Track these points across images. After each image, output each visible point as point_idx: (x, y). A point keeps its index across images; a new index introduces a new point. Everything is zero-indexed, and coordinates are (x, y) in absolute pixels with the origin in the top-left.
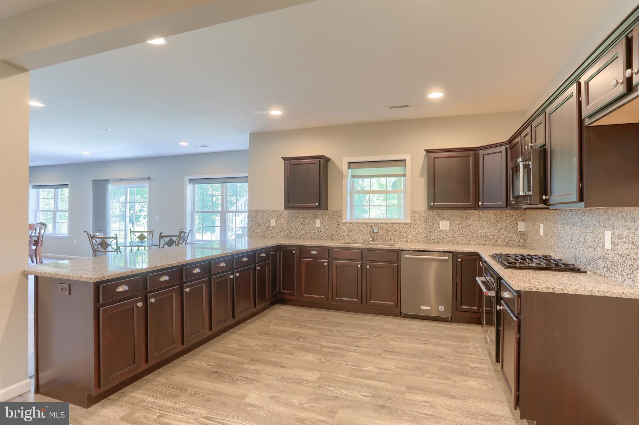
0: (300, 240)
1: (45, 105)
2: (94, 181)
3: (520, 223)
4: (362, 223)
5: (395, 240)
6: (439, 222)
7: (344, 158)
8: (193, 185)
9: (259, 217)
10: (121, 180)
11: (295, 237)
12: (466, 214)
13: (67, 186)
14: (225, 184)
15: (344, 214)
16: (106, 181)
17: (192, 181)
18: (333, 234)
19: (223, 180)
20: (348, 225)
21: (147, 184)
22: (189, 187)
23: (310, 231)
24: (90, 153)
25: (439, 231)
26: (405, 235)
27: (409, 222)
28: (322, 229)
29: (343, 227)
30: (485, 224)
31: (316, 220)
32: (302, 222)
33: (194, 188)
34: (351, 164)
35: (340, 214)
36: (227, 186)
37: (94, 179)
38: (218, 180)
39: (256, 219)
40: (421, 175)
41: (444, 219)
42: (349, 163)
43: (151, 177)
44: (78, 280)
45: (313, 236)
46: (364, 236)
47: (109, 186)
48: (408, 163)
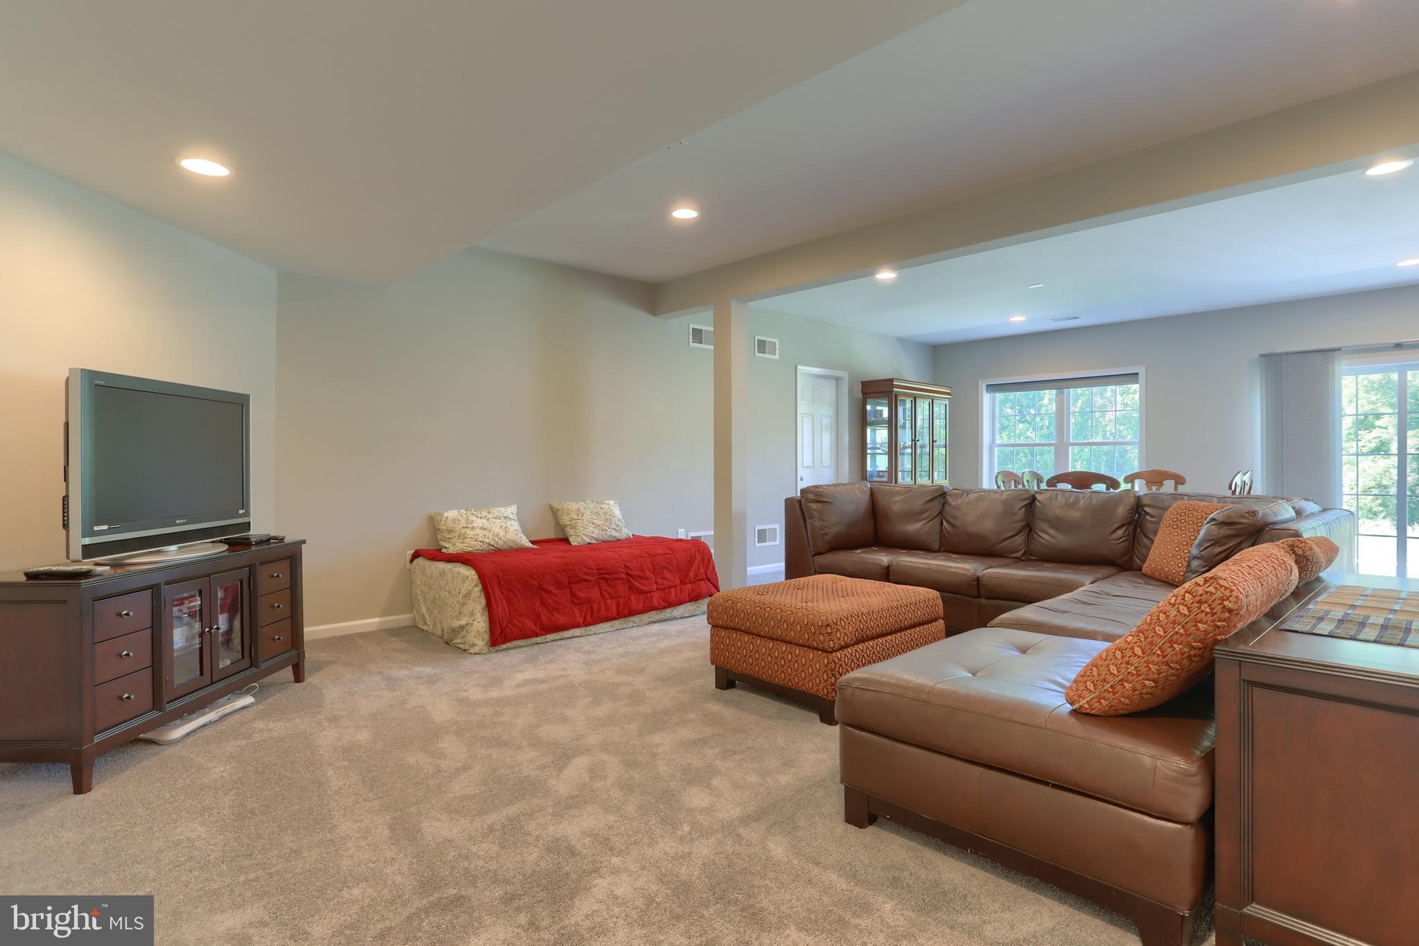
16: (1329, 353)
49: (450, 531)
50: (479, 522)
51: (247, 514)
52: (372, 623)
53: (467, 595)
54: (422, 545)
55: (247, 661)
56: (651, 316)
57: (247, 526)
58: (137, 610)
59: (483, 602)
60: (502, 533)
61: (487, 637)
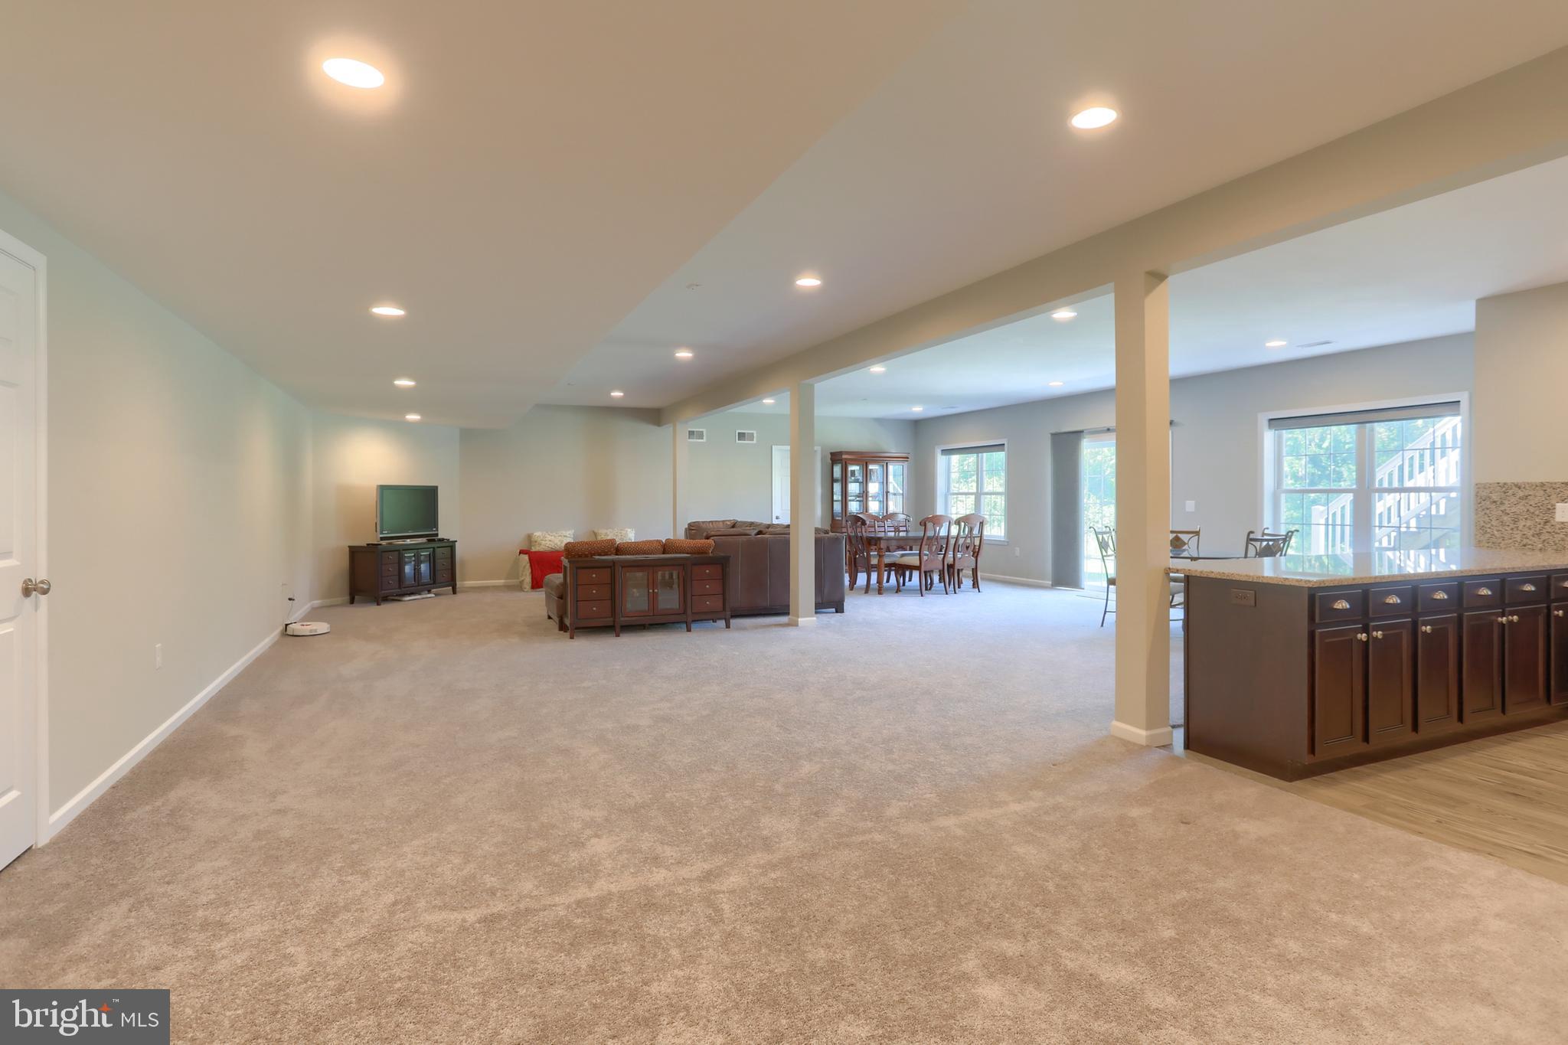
1: (1076, 314)
2: (1055, 436)
8: (1277, 432)
9: (1514, 500)
10: (1108, 430)
13: (1001, 447)
14: (1368, 425)
16: (1078, 434)
17: (1275, 423)
19: (1363, 417)
22: (1269, 437)
24: (1061, 384)
33: (1280, 437)
36: (1372, 430)
37: (1053, 431)
38: (1349, 417)
39: (1502, 504)
43: (1176, 420)
44: (1280, 583)
47: (1085, 444)
49: (536, 542)
50: (550, 538)
51: (437, 530)
52: (501, 582)
53: (524, 567)
54: (525, 548)
55: (432, 582)
56: (656, 427)
57: (437, 535)
58: (393, 557)
59: (530, 570)
60: (559, 543)
61: (530, 585)
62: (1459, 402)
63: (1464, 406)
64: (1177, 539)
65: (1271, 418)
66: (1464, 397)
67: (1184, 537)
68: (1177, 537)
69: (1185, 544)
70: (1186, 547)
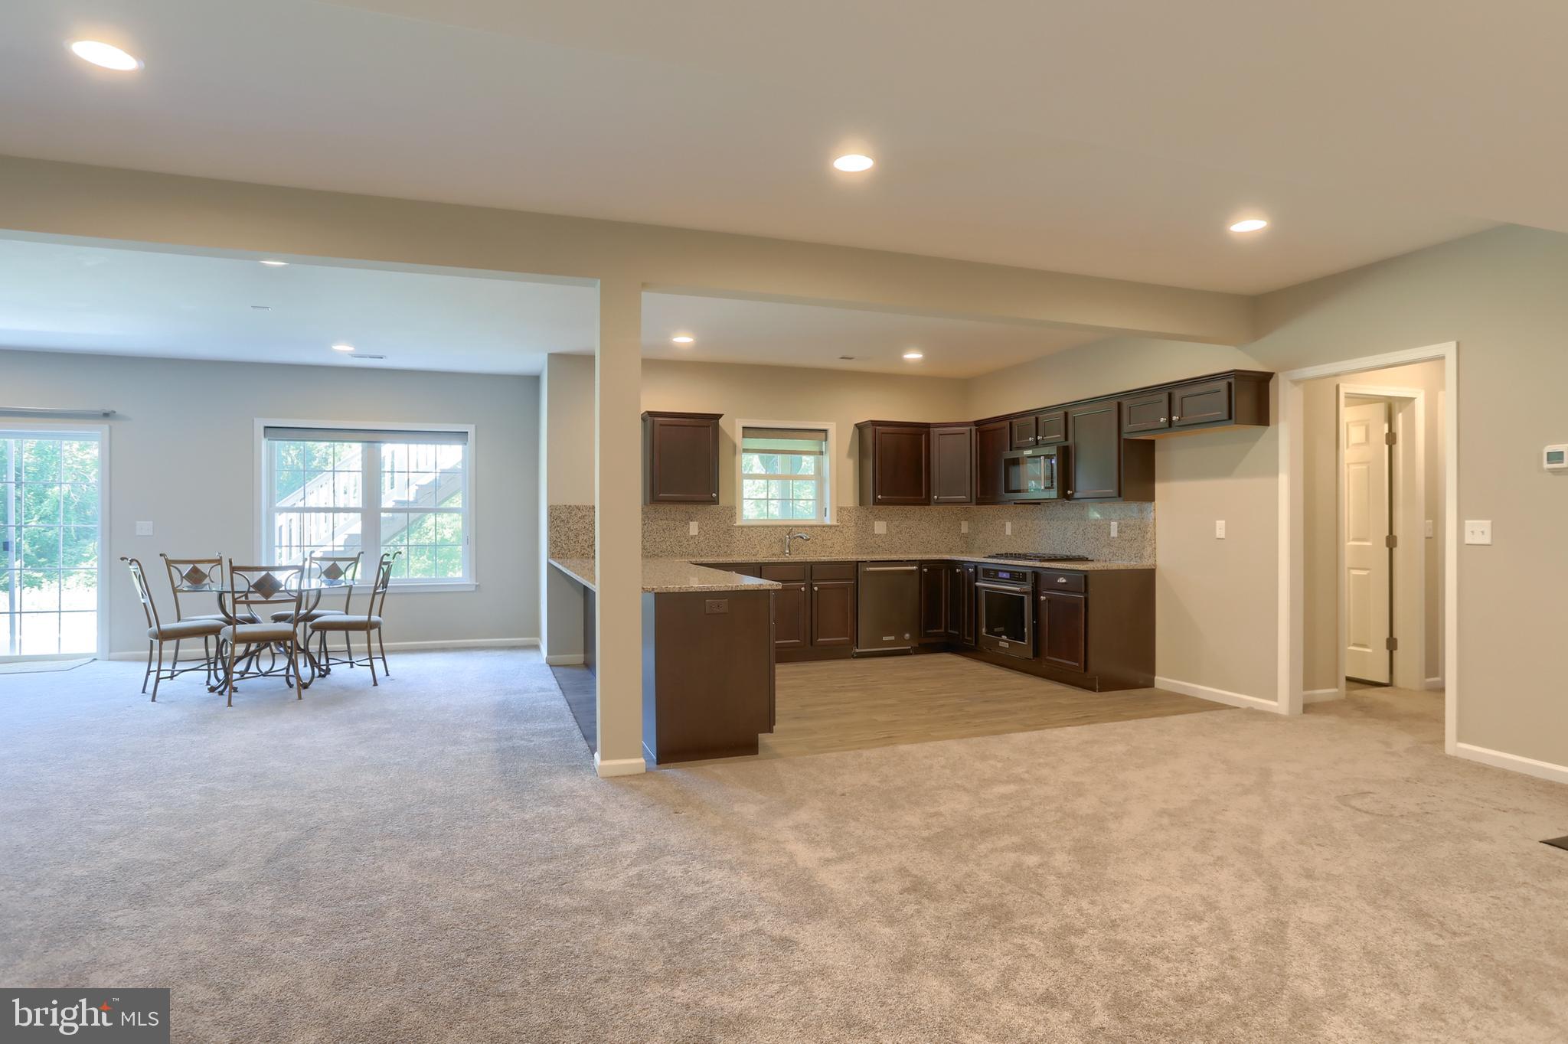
0: (660, 559)
3: (962, 523)
4: (768, 527)
5: (816, 551)
6: (874, 523)
7: (737, 420)
9: (575, 519)
11: (649, 554)
12: (906, 512)
14: (375, 444)
15: (737, 512)
17: (271, 431)
18: (720, 546)
20: (745, 530)
21: (102, 429)
22: (264, 448)
23: (679, 542)
25: (874, 535)
26: (829, 543)
27: (835, 523)
28: (701, 539)
29: (737, 534)
30: (927, 525)
31: (691, 523)
32: (665, 526)
34: (748, 431)
35: (732, 511)
39: (568, 522)
40: (850, 455)
41: (879, 518)
42: (743, 428)
45: (684, 551)
46: (771, 546)
48: (832, 435)
62: (467, 432)
63: (471, 436)
64: (195, 570)
65: (266, 425)
66: (471, 429)
67: (204, 568)
68: (194, 567)
69: (205, 576)
70: (207, 581)
